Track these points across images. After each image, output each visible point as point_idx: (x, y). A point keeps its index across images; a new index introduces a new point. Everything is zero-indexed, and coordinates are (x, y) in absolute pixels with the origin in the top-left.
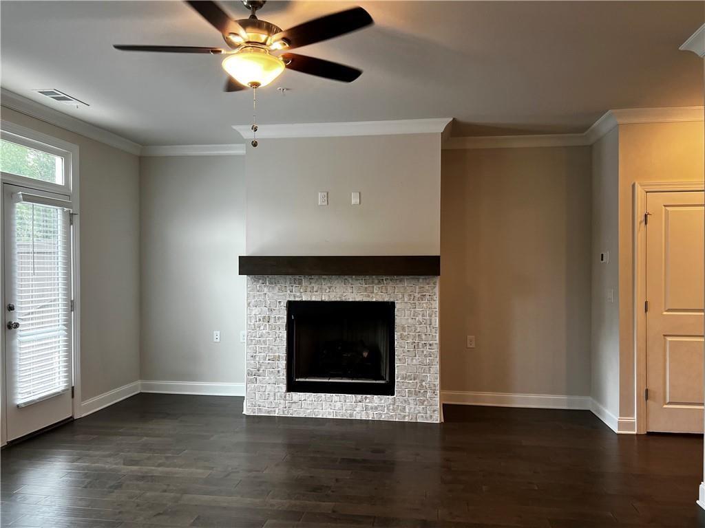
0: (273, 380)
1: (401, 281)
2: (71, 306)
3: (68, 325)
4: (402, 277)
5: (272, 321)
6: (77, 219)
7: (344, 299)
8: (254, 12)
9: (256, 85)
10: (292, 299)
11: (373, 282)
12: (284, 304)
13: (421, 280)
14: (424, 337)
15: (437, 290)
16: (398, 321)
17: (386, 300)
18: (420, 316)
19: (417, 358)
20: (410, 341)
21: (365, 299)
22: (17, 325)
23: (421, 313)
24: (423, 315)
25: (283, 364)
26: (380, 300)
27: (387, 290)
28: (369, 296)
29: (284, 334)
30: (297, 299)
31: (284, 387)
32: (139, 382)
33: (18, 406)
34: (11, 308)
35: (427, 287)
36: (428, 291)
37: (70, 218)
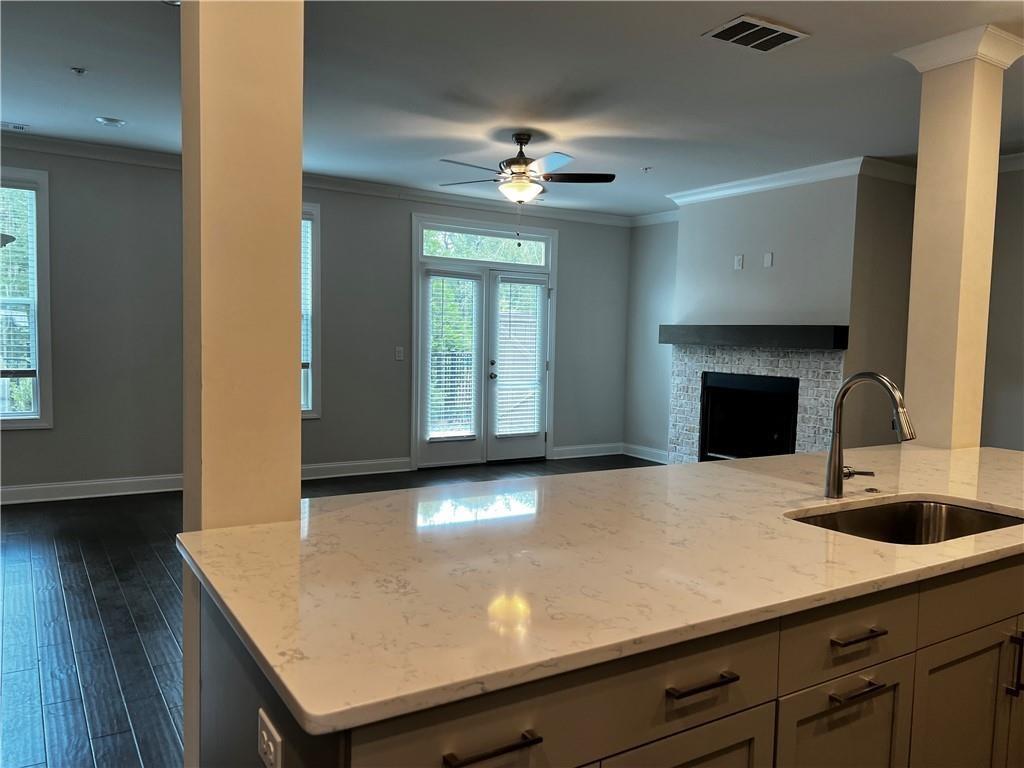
0: (689, 452)
1: (806, 354)
2: (546, 366)
3: (542, 380)
4: (807, 350)
5: (690, 390)
6: (554, 294)
7: (750, 372)
8: (521, 148)
9: (520, 202)
10: (707, 370)
11: (779, 355)
12: (700, 375)
13: (826, 355)
14: (825, 421)
15: (842, 367)
16: (800, 401)
17: (790, 376)
18: (823, 397)
19: (817, 445)
20: (811, 425)
21: (771, 374)
22: (496, 376)
23: (824, 393)
24: (826, 397)
25: (696, 435)
26: (785, 376)
27: (791, 364)
28: (773, 371)
29: (698, 405)
30: (711, 371)
31: (696, 458)
32: (621, 444)
33: (496, 437)
34: (493, 363)
35: (832, 363)
36: (832, 368)
37: (548, 293)
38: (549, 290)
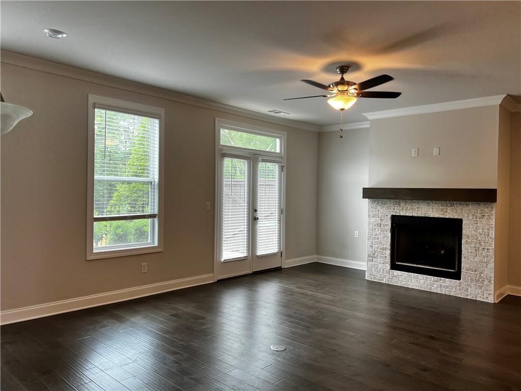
0: (382, 262)
1: (467, 205)
2: (281, 212)
3: (280, 221)
4: (468, 202)
5: (382, 226)
6: (285, 169)
7: (427, 215)
8: (342, 76)
9: (342, 109)
10: (394, 214)
11: (447, 206)
12: (389, 216)
13: (482, 205)
14: (483, 244)
15: (494, 212)
16: (464, 232)
17: (456, 217)
18: (481, 230)
19: (478, 257)
20: (473, 245)
21: (441, 216)
22: (258, 219)
23: (481, 227)
24: (483, 229)
25: (388, 252)
26: (452, 217)
27: (456, 211)
28: (444, 214)
29: (389, 235)
30: (397, 214)
31: (388, 266)
32: (316, 256)
33: (257, 256)
34: (256, 211)
35: (486, 210)
36: (487, 213)
37: (282, 168)
38: (283, 167)
